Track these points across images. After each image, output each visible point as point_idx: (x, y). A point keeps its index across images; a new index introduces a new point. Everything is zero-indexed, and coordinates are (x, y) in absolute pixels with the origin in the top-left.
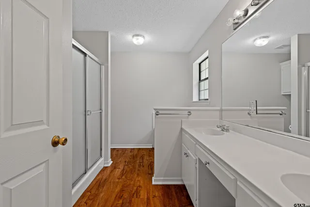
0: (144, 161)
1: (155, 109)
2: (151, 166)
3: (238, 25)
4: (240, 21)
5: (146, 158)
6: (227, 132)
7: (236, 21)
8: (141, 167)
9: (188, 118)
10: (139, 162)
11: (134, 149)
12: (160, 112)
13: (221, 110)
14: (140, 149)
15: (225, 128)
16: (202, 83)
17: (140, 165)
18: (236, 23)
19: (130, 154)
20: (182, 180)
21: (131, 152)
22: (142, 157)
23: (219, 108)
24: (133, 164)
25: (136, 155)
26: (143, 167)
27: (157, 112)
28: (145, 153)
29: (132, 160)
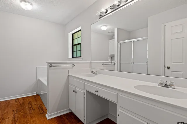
0: (33, 105)
1: (48, 63)
2: (41, 108)
3: (101, 16)
4: (103, 15)
5: (34, 103)
6: (96, 74)
7: (101, 14)
8: (32, 111)
9: (72, 68)
10: (28, 108)
11: (18, 99)
12: (53, 65)
13: (91, 63)
14: (24, 98)
15: (96, 72)
16: (75, 47)
17: (31, 109)
18: (101, 15)
19: (16, 104)
20: (70, 110)
21: (16, 102)
22: (30, 103)
23: (89, 62)
24: (23, 111)
25: (23, 103)
26: (34, 110)
27: (51, 65)
28: (31, 100)
29: (20, 108)
